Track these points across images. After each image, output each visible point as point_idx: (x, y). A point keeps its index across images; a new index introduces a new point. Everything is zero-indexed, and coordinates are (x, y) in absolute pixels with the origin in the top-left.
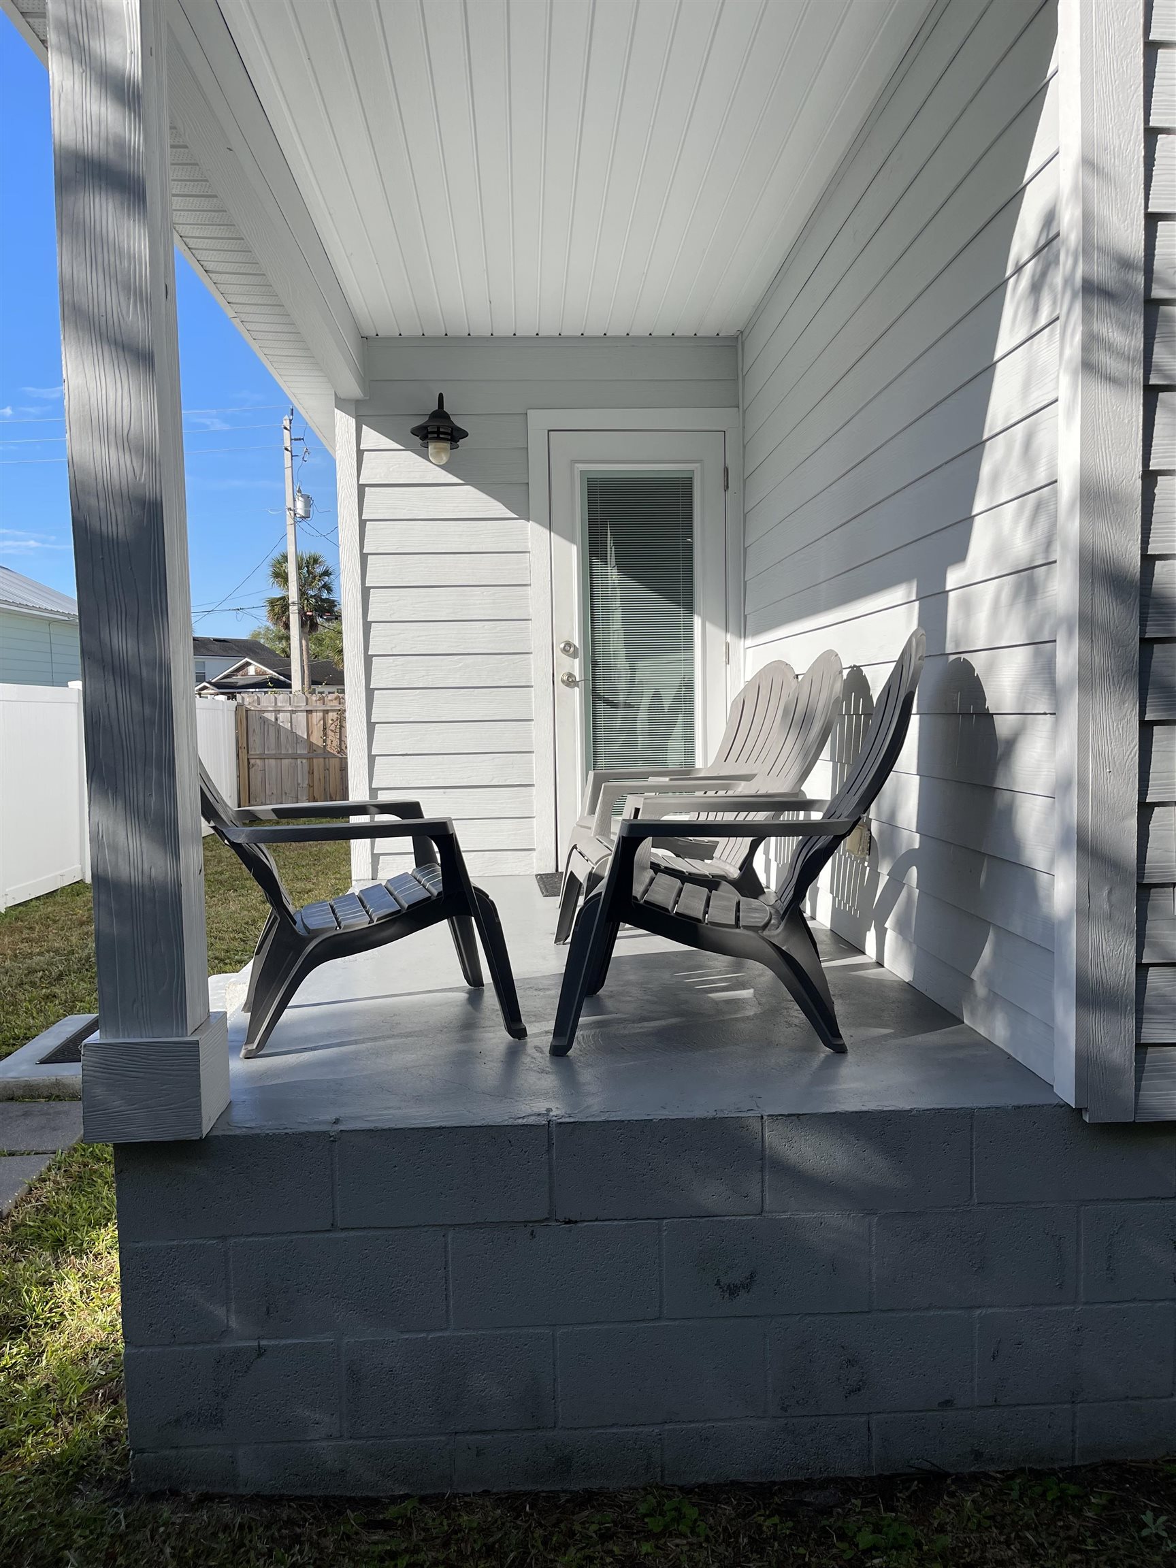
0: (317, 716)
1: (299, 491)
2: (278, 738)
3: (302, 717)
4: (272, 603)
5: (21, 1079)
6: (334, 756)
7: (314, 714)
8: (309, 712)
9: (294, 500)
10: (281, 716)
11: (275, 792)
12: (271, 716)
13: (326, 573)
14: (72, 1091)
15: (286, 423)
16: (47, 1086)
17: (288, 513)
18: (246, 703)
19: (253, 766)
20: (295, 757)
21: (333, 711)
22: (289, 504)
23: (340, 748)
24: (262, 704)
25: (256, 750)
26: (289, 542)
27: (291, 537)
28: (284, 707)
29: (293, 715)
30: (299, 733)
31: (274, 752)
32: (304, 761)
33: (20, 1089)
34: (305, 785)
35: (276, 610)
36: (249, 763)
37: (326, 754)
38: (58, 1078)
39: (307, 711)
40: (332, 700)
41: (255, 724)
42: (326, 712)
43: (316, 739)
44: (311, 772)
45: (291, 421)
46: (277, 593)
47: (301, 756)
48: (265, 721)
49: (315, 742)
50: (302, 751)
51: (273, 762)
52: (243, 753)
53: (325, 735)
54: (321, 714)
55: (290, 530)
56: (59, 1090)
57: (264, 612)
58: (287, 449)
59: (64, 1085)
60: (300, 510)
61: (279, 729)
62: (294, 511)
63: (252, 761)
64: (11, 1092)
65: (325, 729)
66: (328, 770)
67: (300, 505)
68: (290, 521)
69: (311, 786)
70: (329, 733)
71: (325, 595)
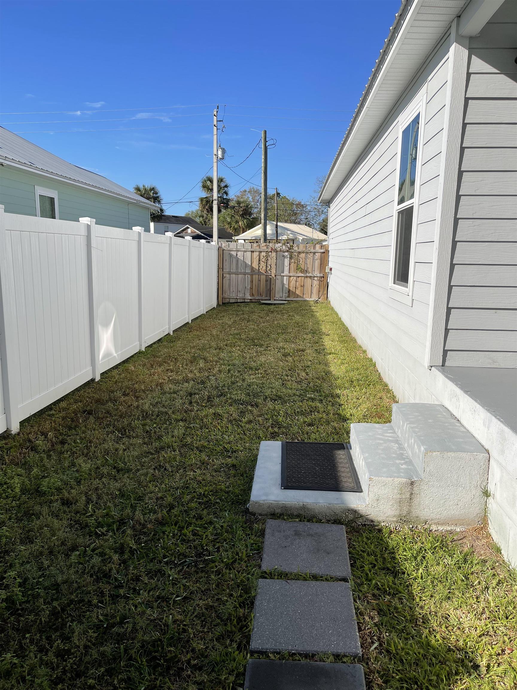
0: (256, 254)
1: (220, 146)
2: (237, 264)
3: (249, 254)
4: (202, 200)
5: (280, 502)
6: (263, 274)
7: (255, 253)
8: (252, 252)
9: (217, 150)
10: (239, 253)
11: (234, 290)
12: (234, 253)
13: (226, 186)
14: (313, 513)
15: (215, 113)
16: (297, 509)
17: (214, 156)
18: (223, 246)
19: (225, 277)
20: (245, 274)
21: (264, 252)
22: (215, 152)
23: (266, 270)
24: (230, 247)
25: (226, 269)
26: (214, 170)
27: (215, 168)
28: (240, 249)
29: (245, 253)
30: (247, 262)
31: (235, 271)
32: (249, 276)
33: (279, 509)
34: (249, 288)
35: (203, 203)
36: (223, 276)
37: (259, 273)
38: (305, 504)
39: (251, 251)
40: (263, 246)
41: (226, 257)
42: (260, 252)
43: (255, 265)
44: (252, 282)
45: (217, 112)
46: (204, 194)
47: (248, 274)
48: (231, 255)
49: (254, 267)
50: (248, 270)
51: (234, 275)
52: (221, 272)
53: (259, 263)
54: (258, 253)
55: (215, 165)
56: (305, 511)
57: (198, 203)
58: (215, 126)
59: (308, 509)
60: (220, 156)
61: (238, 260)
62: (217, 155)
63: (224, 275)
64: (273, 510)
65: (259, 260)
66: (260, 281)
67: (220, 153)
68: (215, 160)
69: (251, 288)
70: (261, 262)
71: (225, 197)
